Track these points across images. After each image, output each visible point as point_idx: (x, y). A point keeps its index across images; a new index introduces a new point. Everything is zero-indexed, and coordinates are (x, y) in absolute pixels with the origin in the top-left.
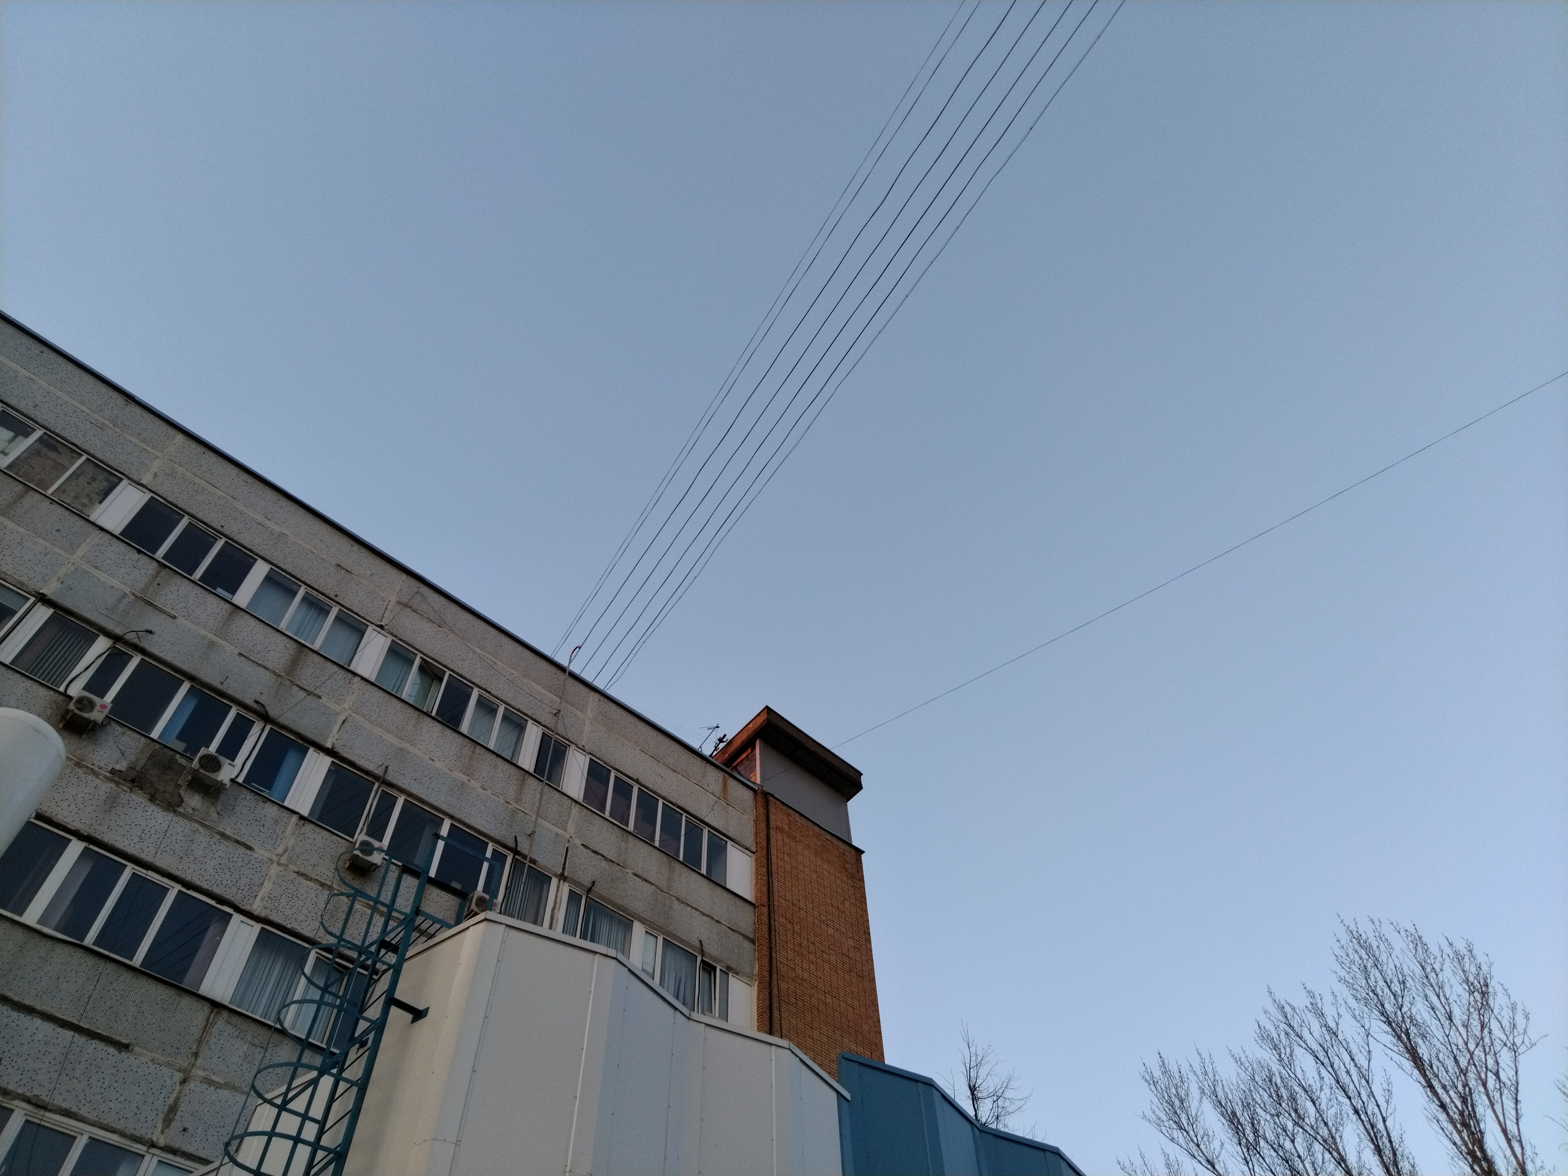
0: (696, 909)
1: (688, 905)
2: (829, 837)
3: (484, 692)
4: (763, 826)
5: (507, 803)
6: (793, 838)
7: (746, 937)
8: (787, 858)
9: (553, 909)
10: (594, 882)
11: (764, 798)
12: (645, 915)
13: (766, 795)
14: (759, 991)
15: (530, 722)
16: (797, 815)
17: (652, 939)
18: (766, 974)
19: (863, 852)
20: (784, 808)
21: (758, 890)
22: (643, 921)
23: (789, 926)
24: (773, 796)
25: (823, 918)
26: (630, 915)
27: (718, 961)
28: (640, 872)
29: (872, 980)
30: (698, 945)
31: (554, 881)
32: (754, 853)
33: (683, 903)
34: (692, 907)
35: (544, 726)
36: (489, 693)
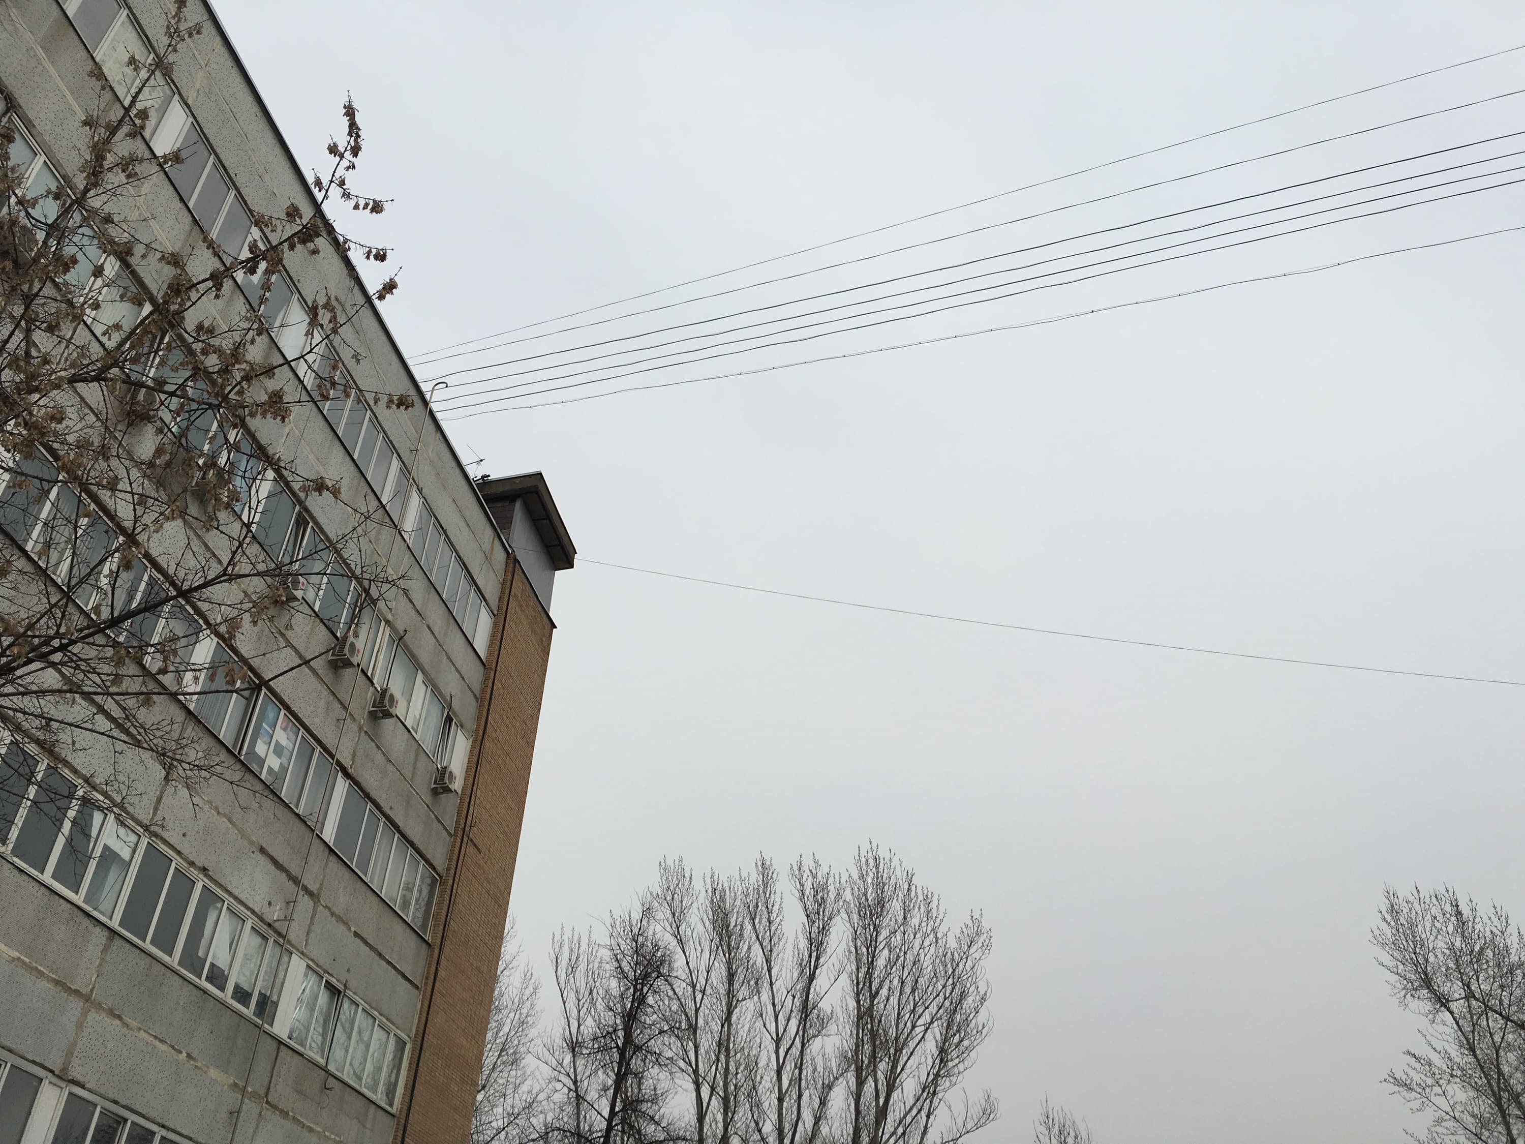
0: (454, 665)
1: (451, 661)
2: (540, 609)
3: (373, 417)
4: (507, 592)
5: (370, 542)
6: (521, 606)
7: (475, 696)
8: (514, 626)
9: (378, 652)
10: (406, 631)
11: (512, 561)
12: (426, 667)
13: (516, 561)
14: (473, 746)
15: (395, 455)
16: (528, 584)
17: (425, 688)
18: (481, 733)
19: (556, 627)
20: (523, 576)
21: (490, 653)
22: (424, 672)
23: (502, 691)
24: (519, 563)
25: (521, 687)
26: (418, 664)
27: (456, 716)
28: (431, 625)
29: (533, 747)
30: (448, 698)
31: (383, 623)
32: (493, 614)
33: (448, 658)
34: (453, 663)
35: (403, 462)
36: (376, 418)
